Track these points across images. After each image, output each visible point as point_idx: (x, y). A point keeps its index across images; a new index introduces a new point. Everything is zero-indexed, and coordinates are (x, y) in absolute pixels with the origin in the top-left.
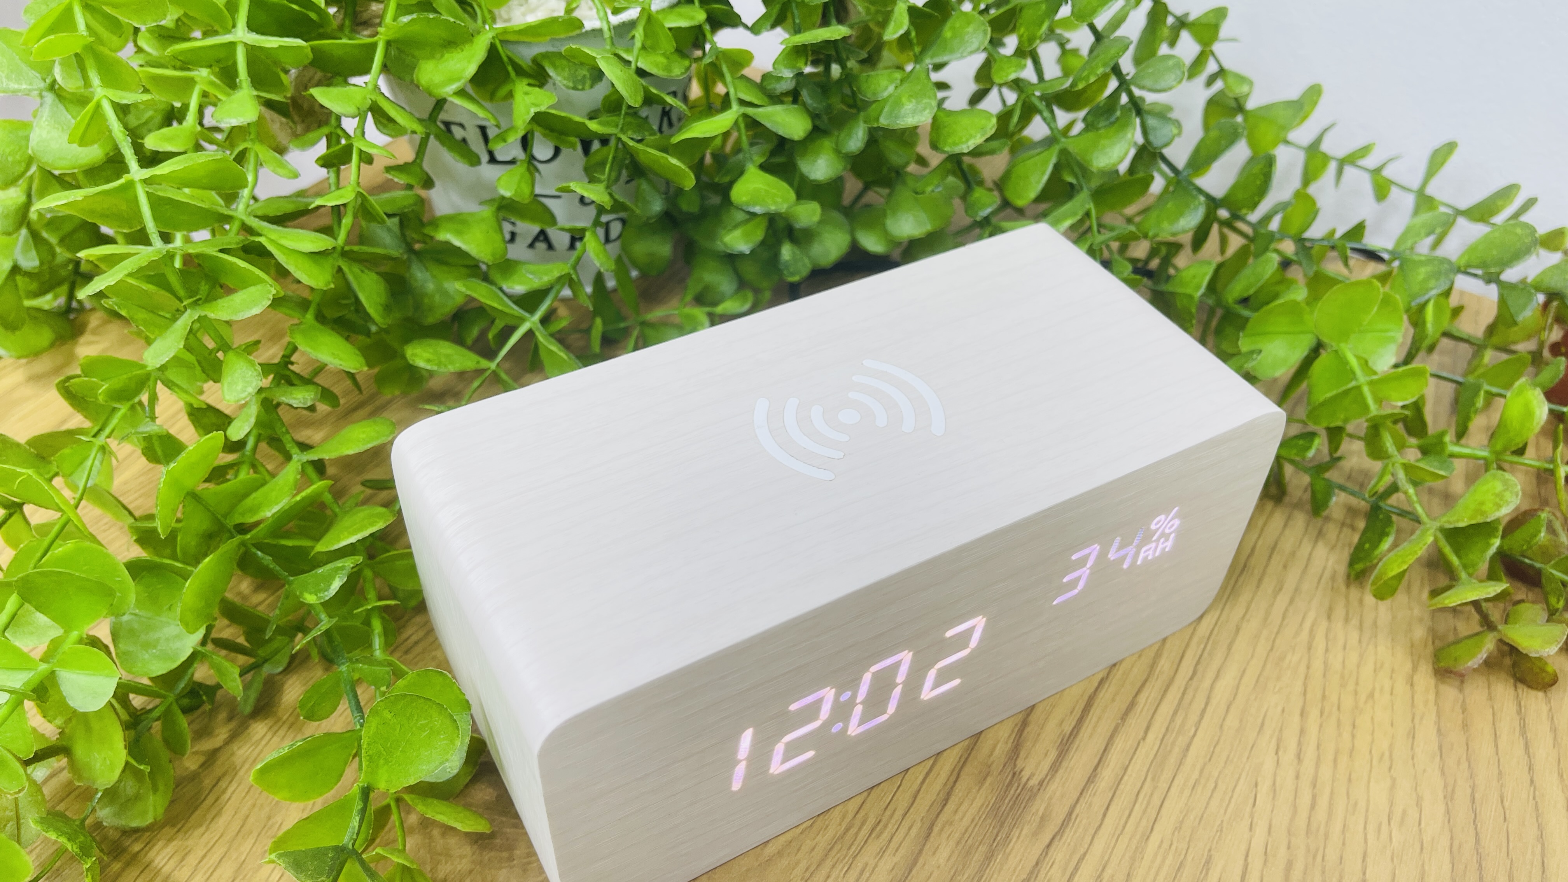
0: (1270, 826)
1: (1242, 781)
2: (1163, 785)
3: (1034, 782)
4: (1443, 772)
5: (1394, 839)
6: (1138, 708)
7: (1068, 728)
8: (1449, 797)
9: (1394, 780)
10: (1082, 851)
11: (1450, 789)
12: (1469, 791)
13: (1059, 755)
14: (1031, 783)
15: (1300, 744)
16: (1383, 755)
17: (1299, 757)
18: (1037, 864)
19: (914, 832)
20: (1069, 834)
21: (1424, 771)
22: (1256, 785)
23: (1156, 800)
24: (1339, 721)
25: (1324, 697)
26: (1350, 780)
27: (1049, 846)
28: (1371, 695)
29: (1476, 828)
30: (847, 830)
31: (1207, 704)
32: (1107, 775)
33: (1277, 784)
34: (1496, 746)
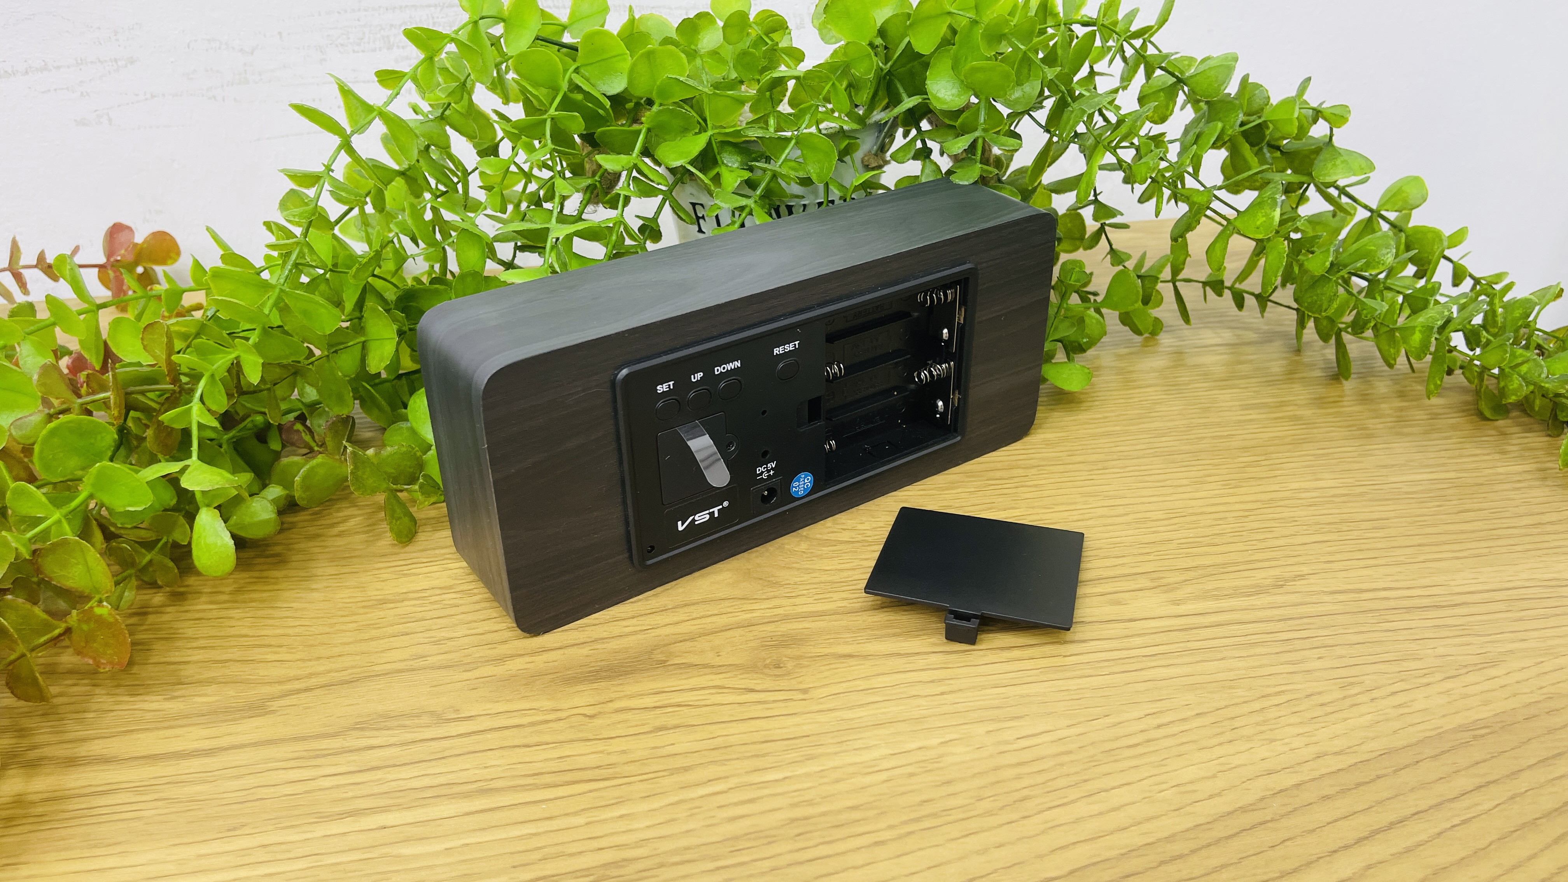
0: (1083, 734)
1: (1099, 709)
5: (1163, 794)
11: (1252, 808)
12: (1268, 819)
15: (1172, 722)
16: (1228, 764)
21: (1248, 789)
22: (1106, 716)
23: (1028, 680)
24: (1222, 733)
25: (1231, 719)
28: (1273, 740)
29: (1237, 833)
33: (1122, 725)
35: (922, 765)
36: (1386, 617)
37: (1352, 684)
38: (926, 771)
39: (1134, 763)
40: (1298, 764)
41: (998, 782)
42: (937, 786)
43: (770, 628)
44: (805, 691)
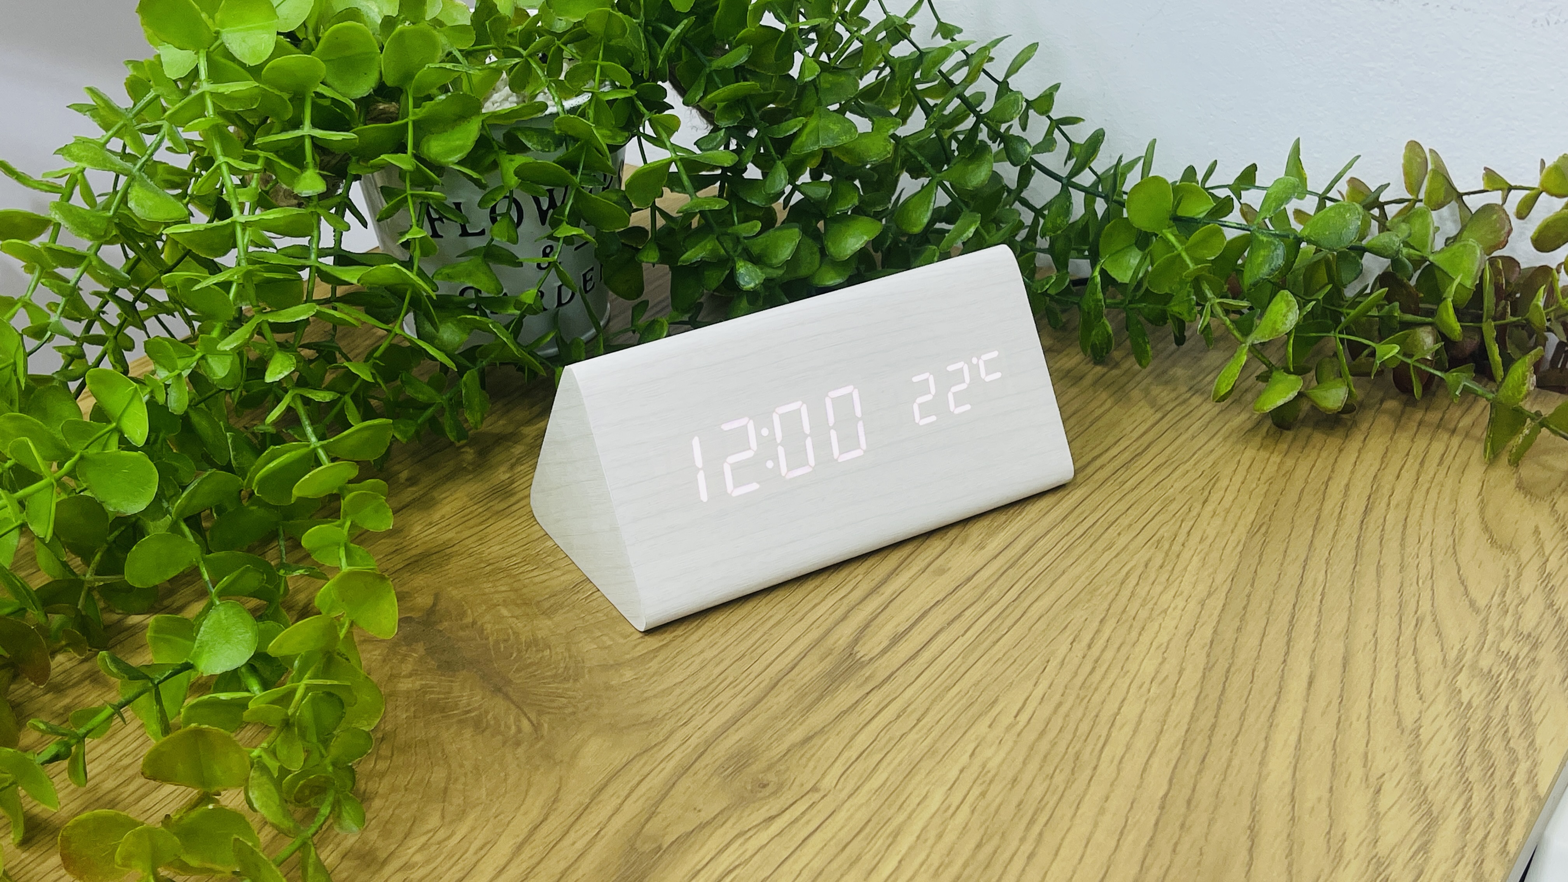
0: (1052, 683)
1: (1037, 659)
2: (971, 660)
3: (867, 658)
4: (1208, 656)
5: (1152, 691)
6: (963, 619)
7: (901, 629)
8: (1208, 669)
9: (1164, 660)
10: (895, 696)
11: (1210, 665)
12: (1227, 665)
13: (890, 644)
14: (863, 659)
15: (1093, 639)
16: (1162, 644)
17: (1089, 647)
18: (857, 702)
19: (762, 686)
20: (886, 688)
21: (1193, 654)
22: (1048, 661)
23: (963, 669)
24: (1131, 626)
25: (1124, 611)
26: (1128, 658)
27: (868, 694)
28: (1165, 611)
29: (1224, 687)
30: (710, 684)
31: (1022, 616)
32: (926, 655)
33: (1066, 661)
34: (1262, 641)
35: (979, 781)
36: (1120, 480)
37: (1159, 542)
38: (990, 784)
39: (1108, 683)
40: (1198, 617)
41: (1045, 757)
42: (1010, 789)
43: (707, 759)
44: (814, 789)
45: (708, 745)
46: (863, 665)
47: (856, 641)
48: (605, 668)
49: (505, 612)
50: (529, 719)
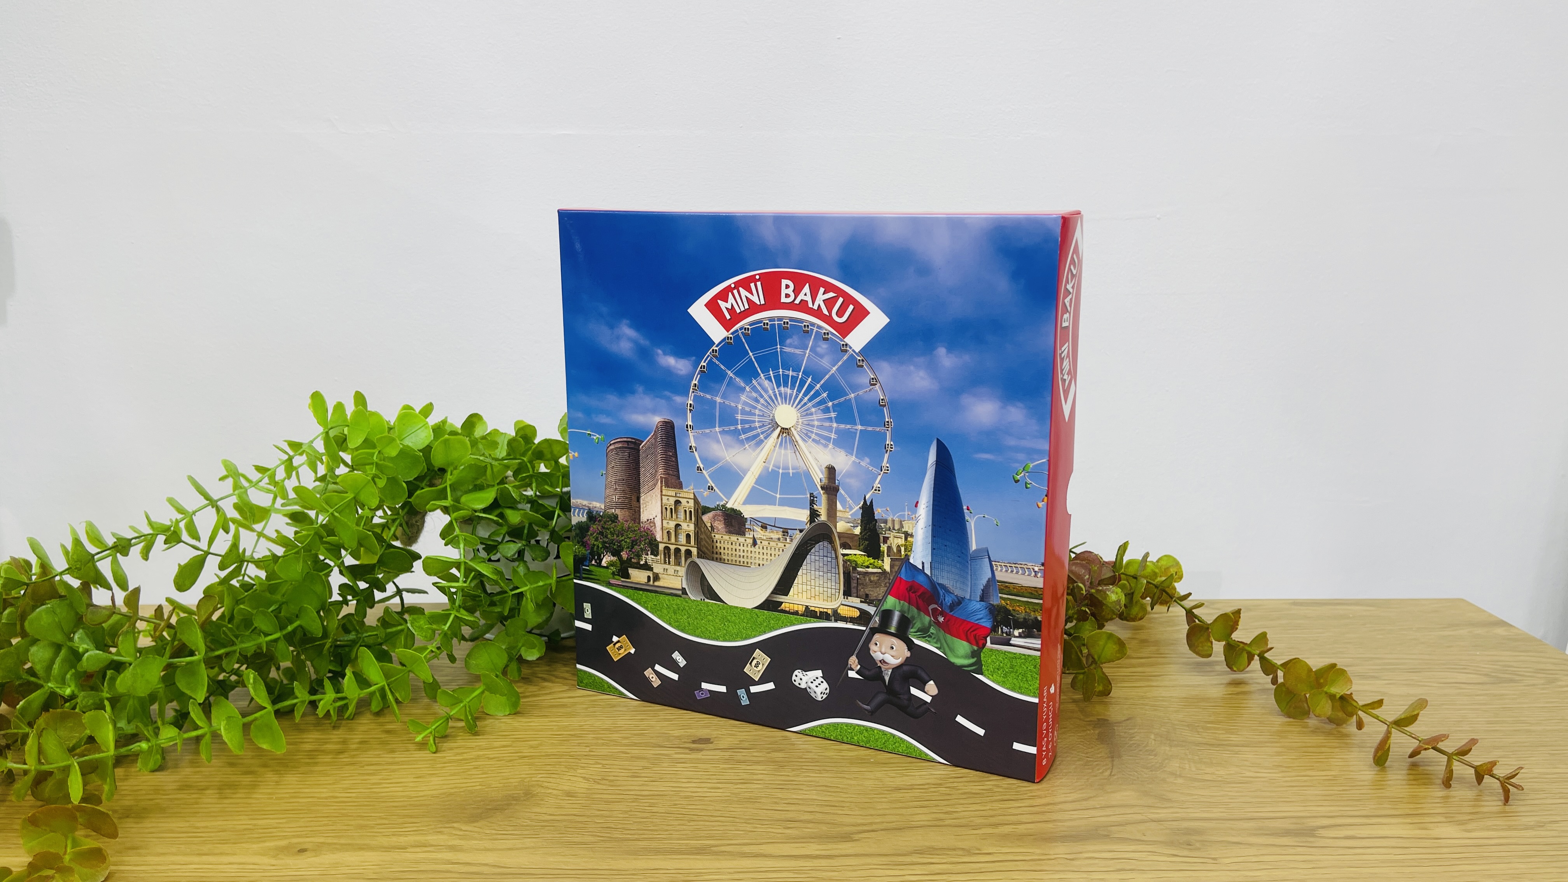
45: (1183, 819)
46: (1314, 836)
47: (1323, 827)
48: (1172, 774)
49: (1152, 737)
50: (1111, 772)
